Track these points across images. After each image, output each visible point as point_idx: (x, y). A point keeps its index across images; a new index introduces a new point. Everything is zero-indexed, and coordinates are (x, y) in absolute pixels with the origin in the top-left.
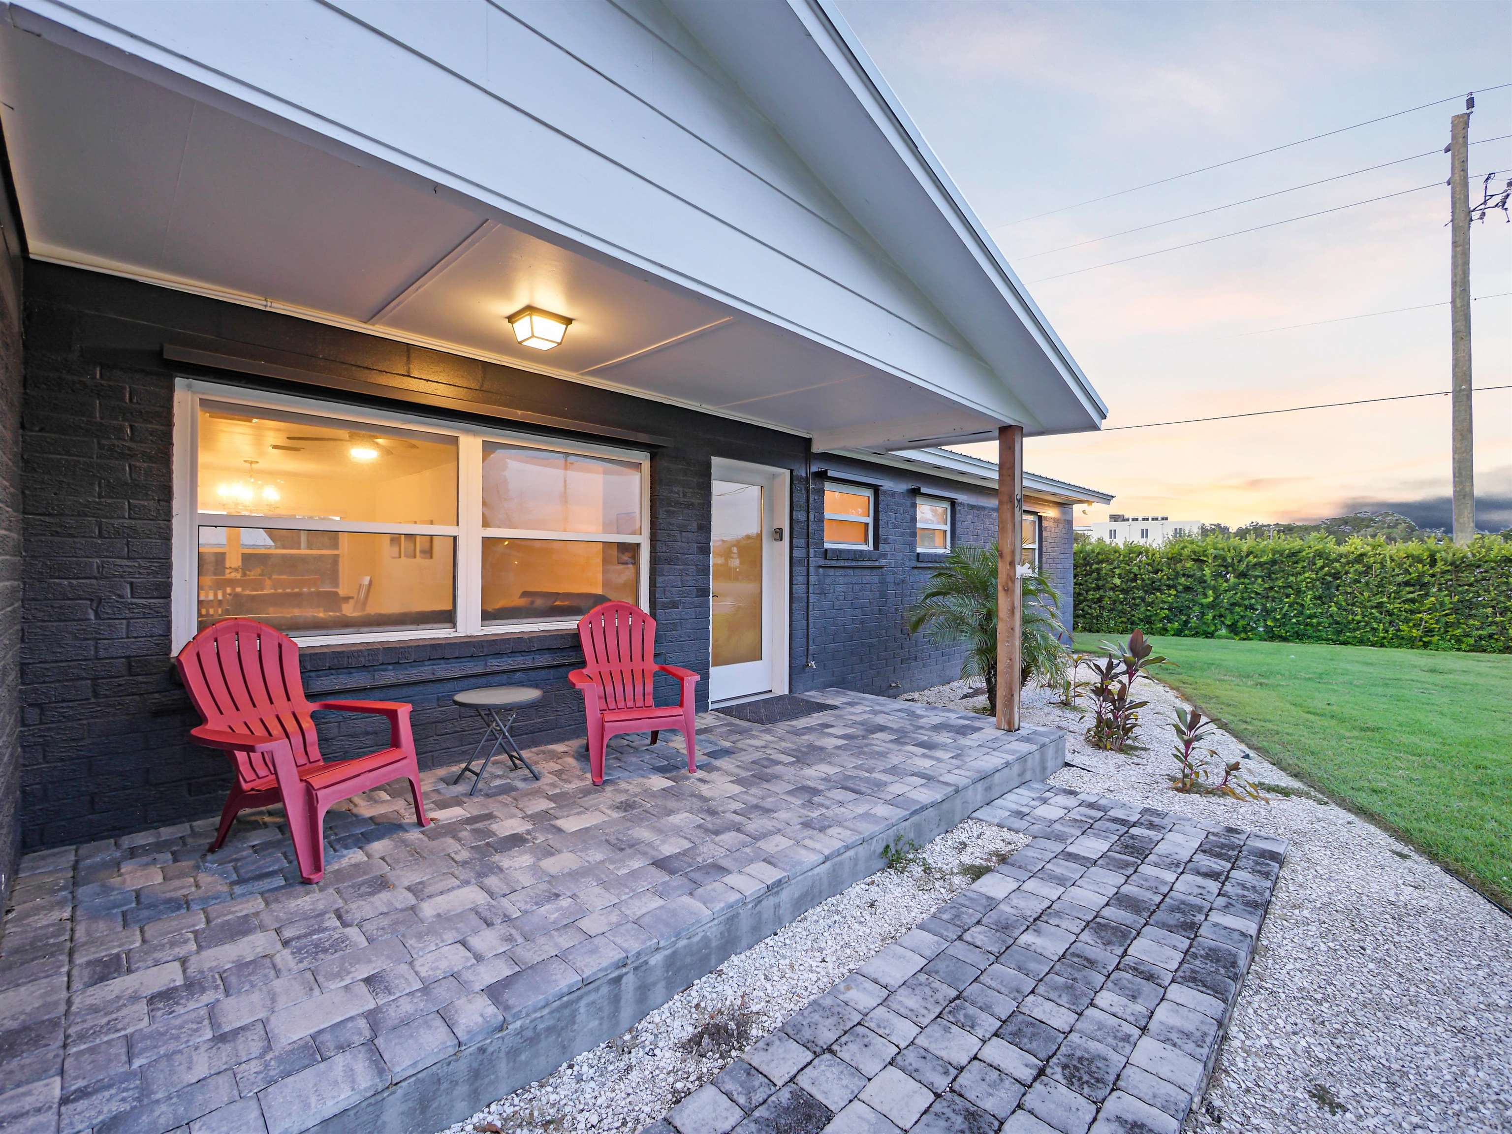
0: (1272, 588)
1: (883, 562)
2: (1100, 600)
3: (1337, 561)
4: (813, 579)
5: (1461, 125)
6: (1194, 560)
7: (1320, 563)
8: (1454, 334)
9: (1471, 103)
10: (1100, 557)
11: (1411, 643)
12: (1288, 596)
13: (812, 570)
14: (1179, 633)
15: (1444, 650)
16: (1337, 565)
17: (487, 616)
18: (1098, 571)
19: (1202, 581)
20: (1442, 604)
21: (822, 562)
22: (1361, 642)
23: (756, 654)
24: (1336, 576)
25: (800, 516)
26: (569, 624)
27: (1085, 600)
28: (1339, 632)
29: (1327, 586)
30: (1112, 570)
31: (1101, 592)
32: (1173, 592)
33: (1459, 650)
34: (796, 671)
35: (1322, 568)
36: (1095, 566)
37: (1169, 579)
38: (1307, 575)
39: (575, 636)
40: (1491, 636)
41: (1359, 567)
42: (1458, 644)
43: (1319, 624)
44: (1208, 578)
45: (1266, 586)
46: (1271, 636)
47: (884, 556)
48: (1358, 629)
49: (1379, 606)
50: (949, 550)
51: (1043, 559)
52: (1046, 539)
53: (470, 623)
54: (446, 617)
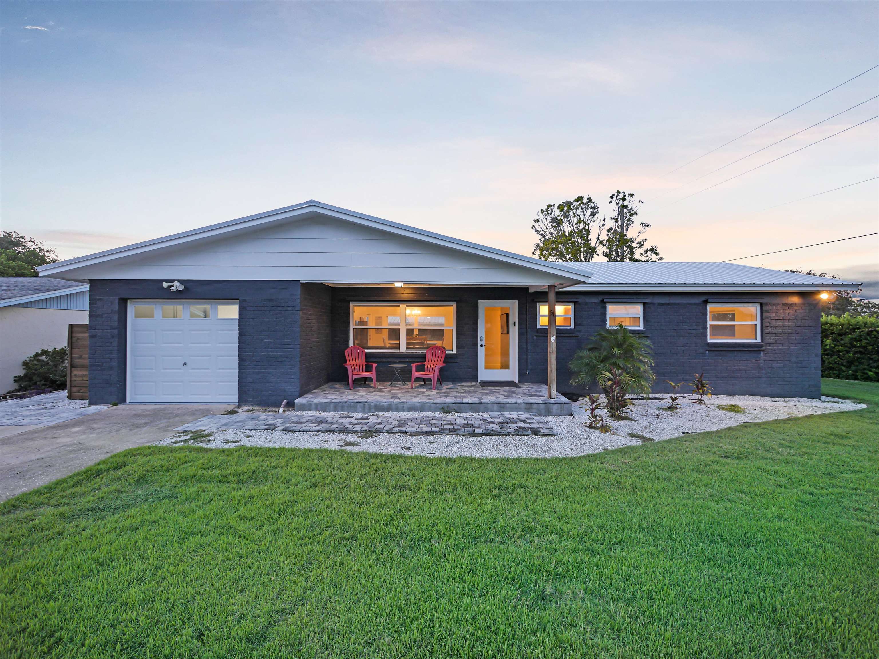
1: (575, 334)
17: (407, 348)
21: (536, 334)
23: (507, 367)
25: (524, 317)
34: (521, 374)
50: (641, 327)
51: (765, 330)
52: (767, 318)
53: (403, 349)
54: (398, 348)
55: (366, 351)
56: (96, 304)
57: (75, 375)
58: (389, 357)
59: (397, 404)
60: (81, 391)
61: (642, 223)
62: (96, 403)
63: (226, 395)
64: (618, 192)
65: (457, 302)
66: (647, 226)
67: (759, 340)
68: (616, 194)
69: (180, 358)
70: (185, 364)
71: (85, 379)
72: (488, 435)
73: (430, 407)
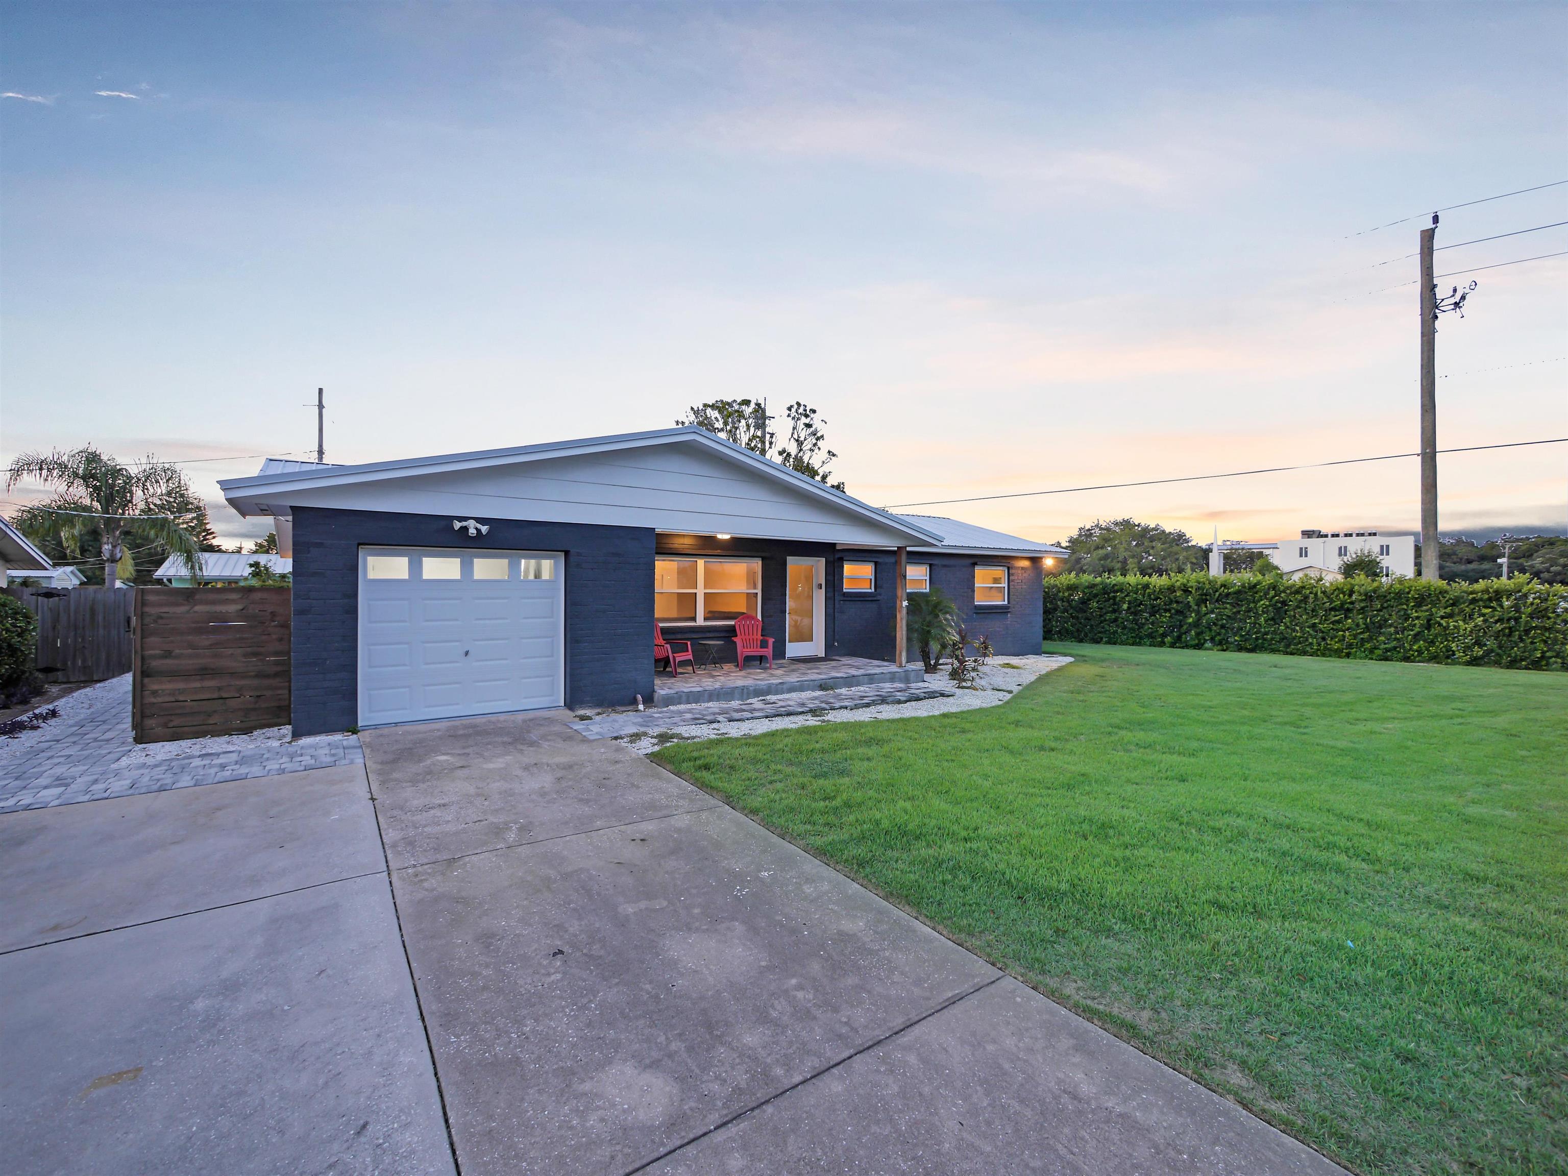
0: (1239, 612)
1: (879, 598)
2: (1116, 620)
3: (1284, 591)
4: (837, 606)
5: (1428, 237)
6: (1183, 590)
7: (1272, 593)
8: (1422, 406)
9: (1436, 219)
10: (1116, 588)
11: (1338, 653)
12: (1250, 618)
13: (836, 602)
14: (1172, 645)
15: (1361, 658)
16: (1283, 595)
17: (706, 619)
18: (1115, 597)
19: (1188, 605)
20: (1358, 625)
21: (842, 598)
22: (1304, 653)
23: (811, 639)
24: (1284, 603)
25: (831, 578)
26: (732, 623)
27: (1105, 620)
28: (1288, 646)
29: (1278, 610)
30: (1123, 598)
31: (1117, 614)
32: (1168, 614)
33: (1372, 659)
34: (828, 646)
35: (1273, 597)
36: (1112, 594)
37: (1165, 604)
38: (1262, 602)
39: (734, 626)
40: (1395, 648)
41: (1299, 597)
42: (1370, 654)
43: (1272, 639)
44: (1192, 604)
45: (1235, 610)
46: (1240, 649)
47: (880, 595)
48: (1300, 643)
49: (1314, 626)
50: (928, 590)
51: (1011, 593)
52: (1013, 581)
53: (700, 621)
54: (694, 619)
55: (661, 625)
56: (309, 552)
57: (155, 693)
58: (686, 633)
59: (777, 685)
60: (171, 725)
61: (829, 452)
62: (310, 733)
63: (533, 697)
64: (799, 404)
65: (763, 559)
66: (834, 455)
67: (1006, 602)
68: (796, 406)
69: (457, 644)
70: (467, 653)
71: (181, 698)
72: (910, 701)
73: (809, 685)
